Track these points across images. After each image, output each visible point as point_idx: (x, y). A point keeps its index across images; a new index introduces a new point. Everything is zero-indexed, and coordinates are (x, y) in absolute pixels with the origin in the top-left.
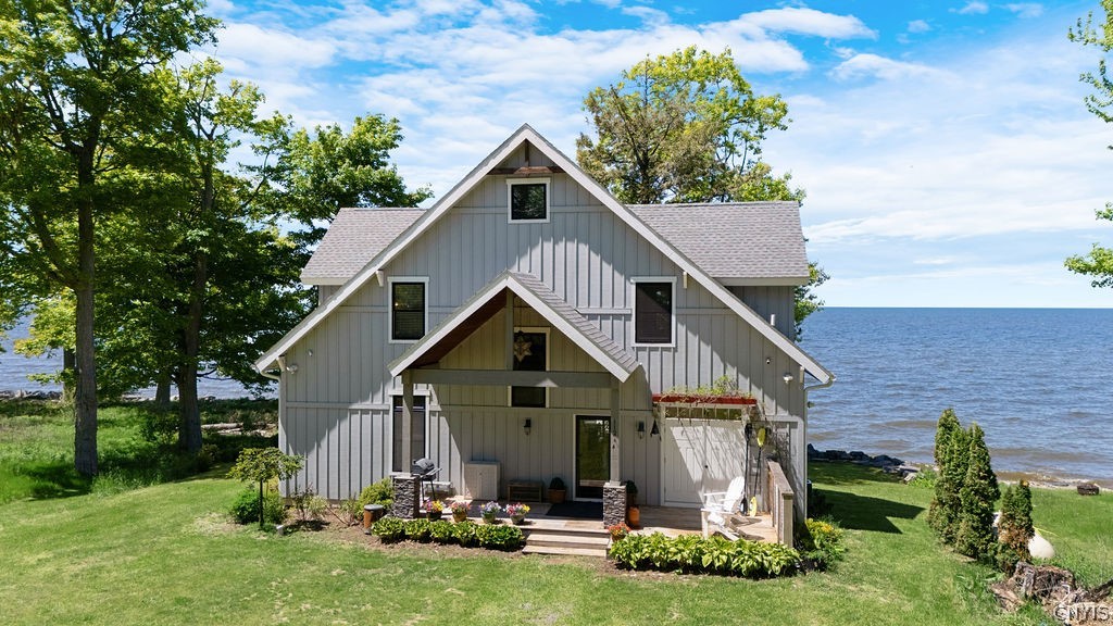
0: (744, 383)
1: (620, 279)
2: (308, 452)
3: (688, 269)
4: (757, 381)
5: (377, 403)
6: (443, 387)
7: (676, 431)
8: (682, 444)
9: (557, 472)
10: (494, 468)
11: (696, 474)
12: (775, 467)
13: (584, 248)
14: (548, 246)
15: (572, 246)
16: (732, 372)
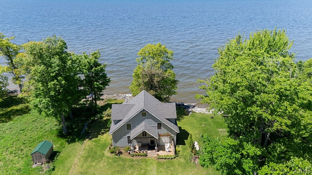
0: (170, 133)
1: (155, 123)
2: (116, 143)
3: (163, 122)
4: (171, 132)
5: (125, 137)
6: (137, 140)
7: (162, 138)
8: (163, 139)
9: (148, 143)
10: (141, 143)
11: (164, 142)
12: (173, 142)
13: (151, 120)
14: (146, 120)
15: (149, 120)
16: (168, 132)
